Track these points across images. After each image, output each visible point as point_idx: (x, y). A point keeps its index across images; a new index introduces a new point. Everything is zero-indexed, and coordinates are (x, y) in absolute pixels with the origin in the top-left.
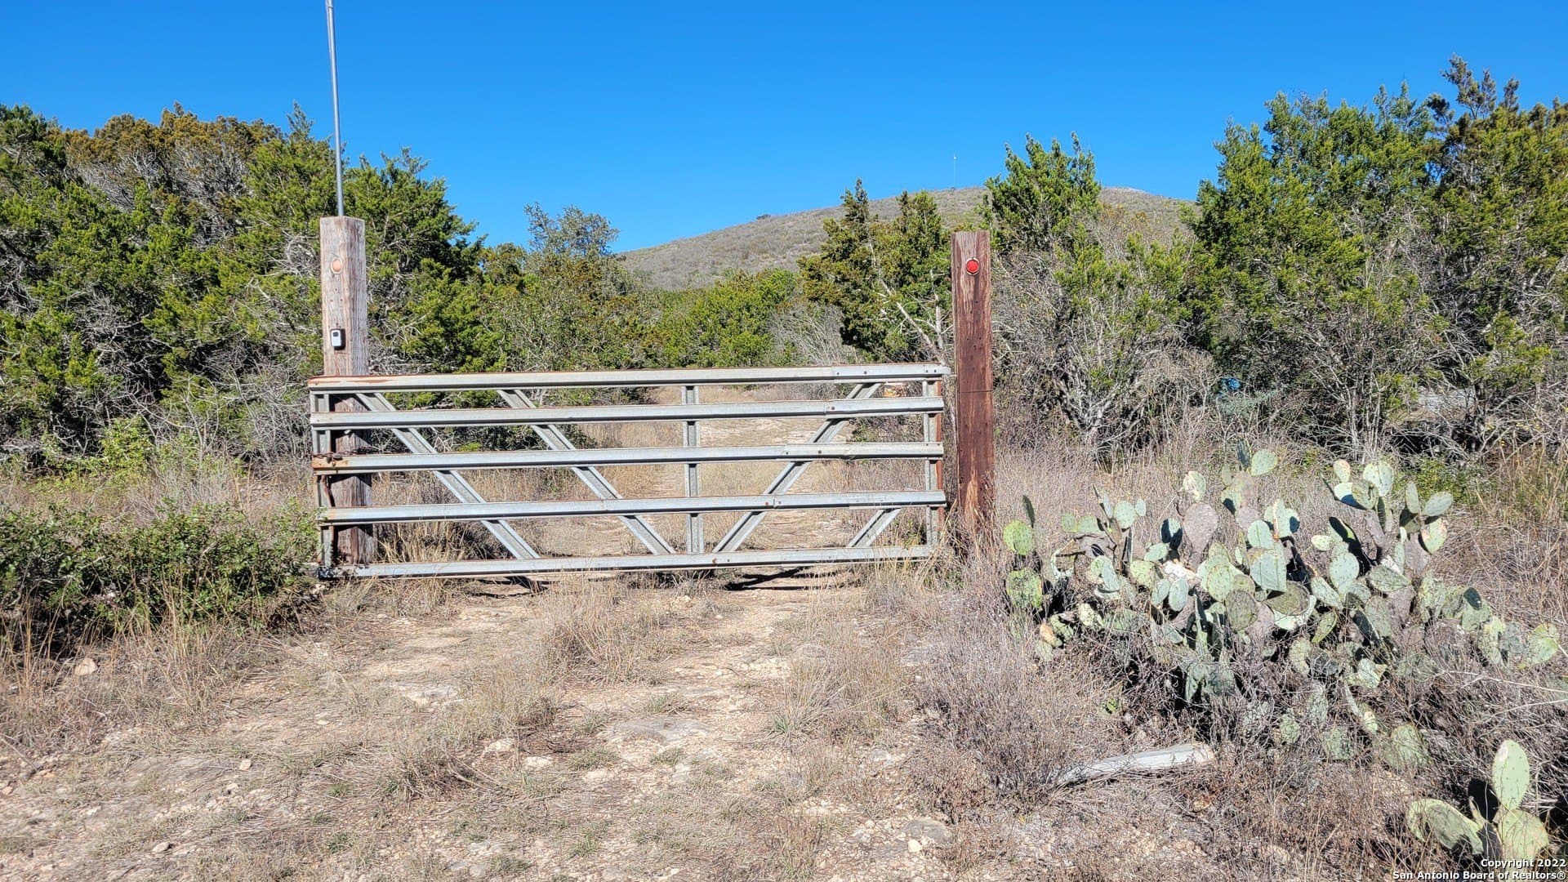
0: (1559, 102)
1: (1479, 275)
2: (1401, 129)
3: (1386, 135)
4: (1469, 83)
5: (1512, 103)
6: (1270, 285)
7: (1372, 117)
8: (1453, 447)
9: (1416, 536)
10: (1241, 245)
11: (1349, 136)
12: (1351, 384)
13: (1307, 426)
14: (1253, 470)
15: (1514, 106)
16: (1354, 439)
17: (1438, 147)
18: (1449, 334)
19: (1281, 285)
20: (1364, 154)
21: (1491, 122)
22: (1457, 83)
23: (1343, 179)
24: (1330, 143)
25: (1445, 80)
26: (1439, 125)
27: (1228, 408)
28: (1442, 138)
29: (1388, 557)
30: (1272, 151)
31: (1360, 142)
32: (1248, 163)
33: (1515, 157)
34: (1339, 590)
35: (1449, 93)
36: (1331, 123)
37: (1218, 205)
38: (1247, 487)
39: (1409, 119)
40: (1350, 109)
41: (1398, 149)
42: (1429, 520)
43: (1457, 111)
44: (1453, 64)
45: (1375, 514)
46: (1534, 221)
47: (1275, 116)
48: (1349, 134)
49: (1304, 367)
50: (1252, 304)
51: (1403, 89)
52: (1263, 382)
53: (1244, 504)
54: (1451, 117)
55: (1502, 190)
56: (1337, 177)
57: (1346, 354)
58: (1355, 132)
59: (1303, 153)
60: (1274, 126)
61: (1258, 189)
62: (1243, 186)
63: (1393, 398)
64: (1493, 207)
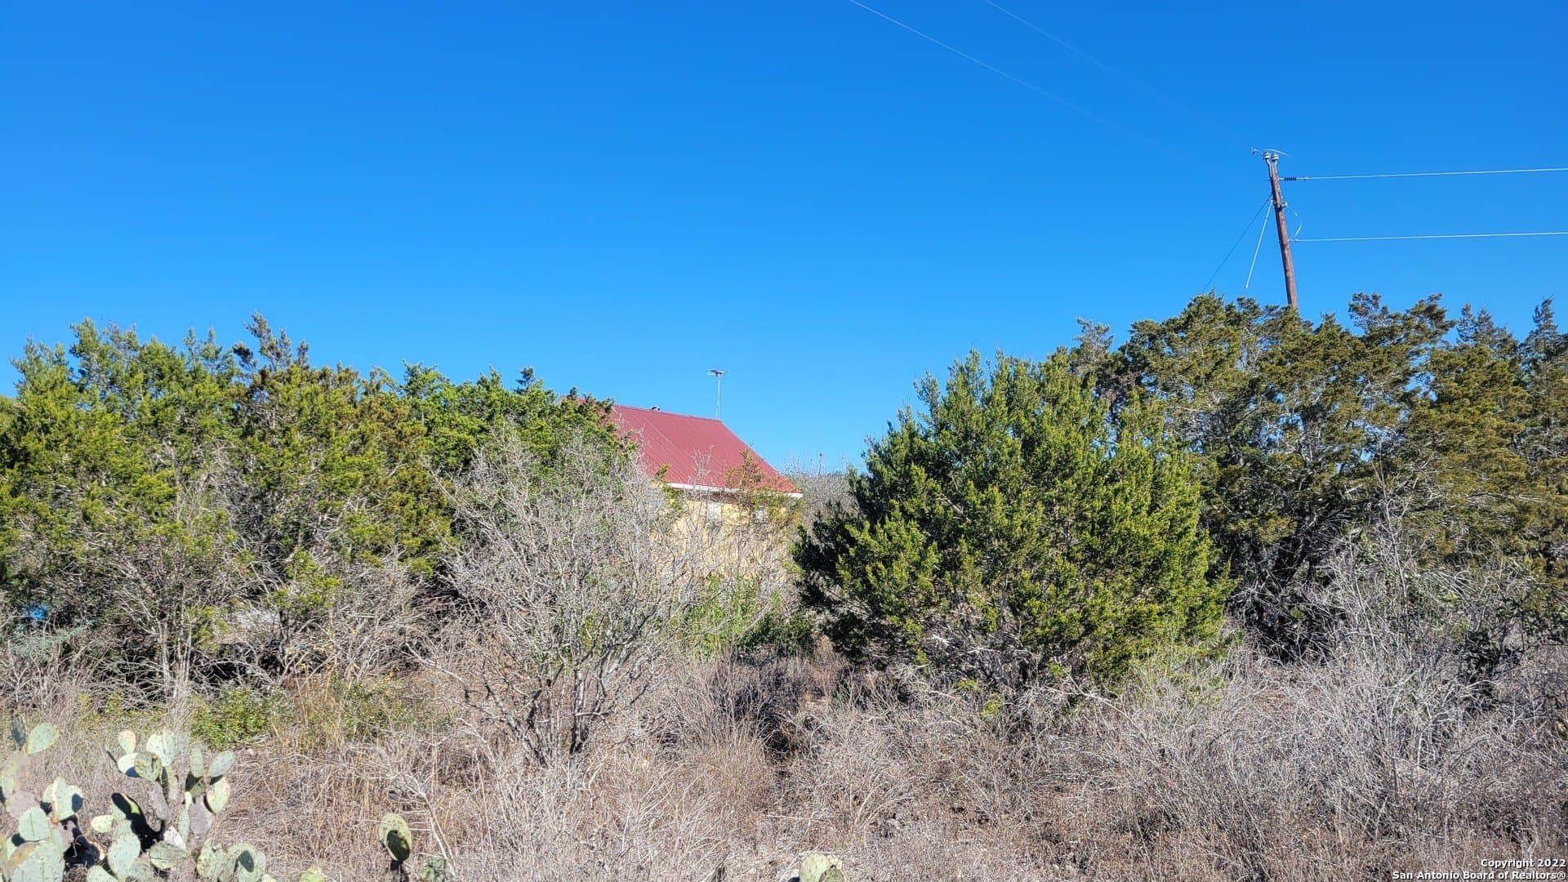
0: (341, 366)
1: (282, 512)
2: (210, 371)
3: (195, 374)
4: (269, 338)
5: (304, 362)
6: (74, 517)
7: (182, 355)
8: (261, 673)
9: (202, 798)
10: (41, 473)
11: (161, 372)
12: (163, 616)
13: (115, 664)
14: (30, 748)
15: (305, 365)
16: (166, 673)
17: (243, 392)
18: (256, 566)
19: (86, 518)
20: (176, 391)
21: (288, 376)
22: (259, 336)
23: (153, 413)
24: (140, 376)
25: (249, 332)
26: (245, 372)
27: (23, 650)
28: (248, 384)
29: (172, 828)
30: (80, 376)
31: (171, 379)
32: (49, 386)
33: (307, 411)
34: (119, 876)
35: (252, 344)
36: (141, 356)
37: (15, 426)
38: (23, 768)
39: (217, 363)
40: (160, 345)
41: (206, 391)
42: (214, 780)
43: (260, 362)
44: (255, 320)
45: (158, 787)
46: (325, 468)
47: (81, 341)
48: (160, 370)
49: (113, 600)
50: (53, 536)
51: (211, 335)
52: (65, 618)
53: (17, 789)
54: (255, 364)
55: (298, 438)
56: (148, 411)
57: (157, 585)
58: (165, 369)
59: (113, 382)
60: (81, 351)
61: (61, 415)
62: (43, 411)
63: (203, 631)
64: (291, 454)
